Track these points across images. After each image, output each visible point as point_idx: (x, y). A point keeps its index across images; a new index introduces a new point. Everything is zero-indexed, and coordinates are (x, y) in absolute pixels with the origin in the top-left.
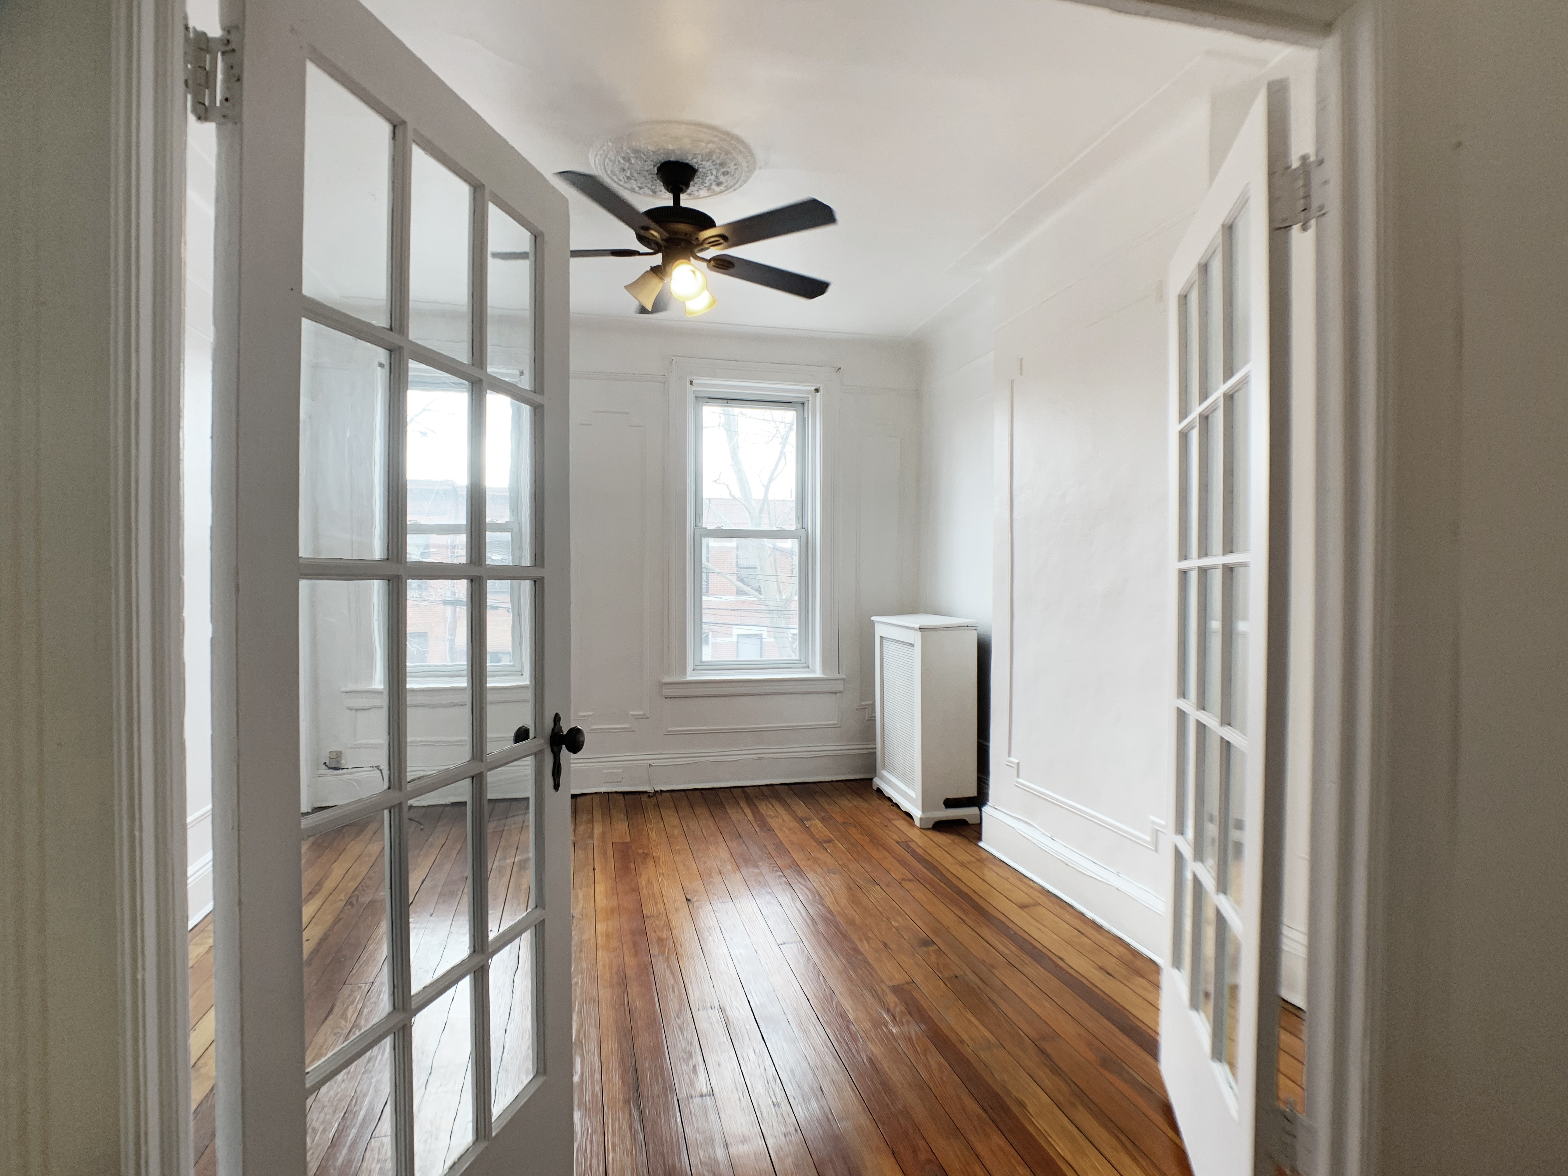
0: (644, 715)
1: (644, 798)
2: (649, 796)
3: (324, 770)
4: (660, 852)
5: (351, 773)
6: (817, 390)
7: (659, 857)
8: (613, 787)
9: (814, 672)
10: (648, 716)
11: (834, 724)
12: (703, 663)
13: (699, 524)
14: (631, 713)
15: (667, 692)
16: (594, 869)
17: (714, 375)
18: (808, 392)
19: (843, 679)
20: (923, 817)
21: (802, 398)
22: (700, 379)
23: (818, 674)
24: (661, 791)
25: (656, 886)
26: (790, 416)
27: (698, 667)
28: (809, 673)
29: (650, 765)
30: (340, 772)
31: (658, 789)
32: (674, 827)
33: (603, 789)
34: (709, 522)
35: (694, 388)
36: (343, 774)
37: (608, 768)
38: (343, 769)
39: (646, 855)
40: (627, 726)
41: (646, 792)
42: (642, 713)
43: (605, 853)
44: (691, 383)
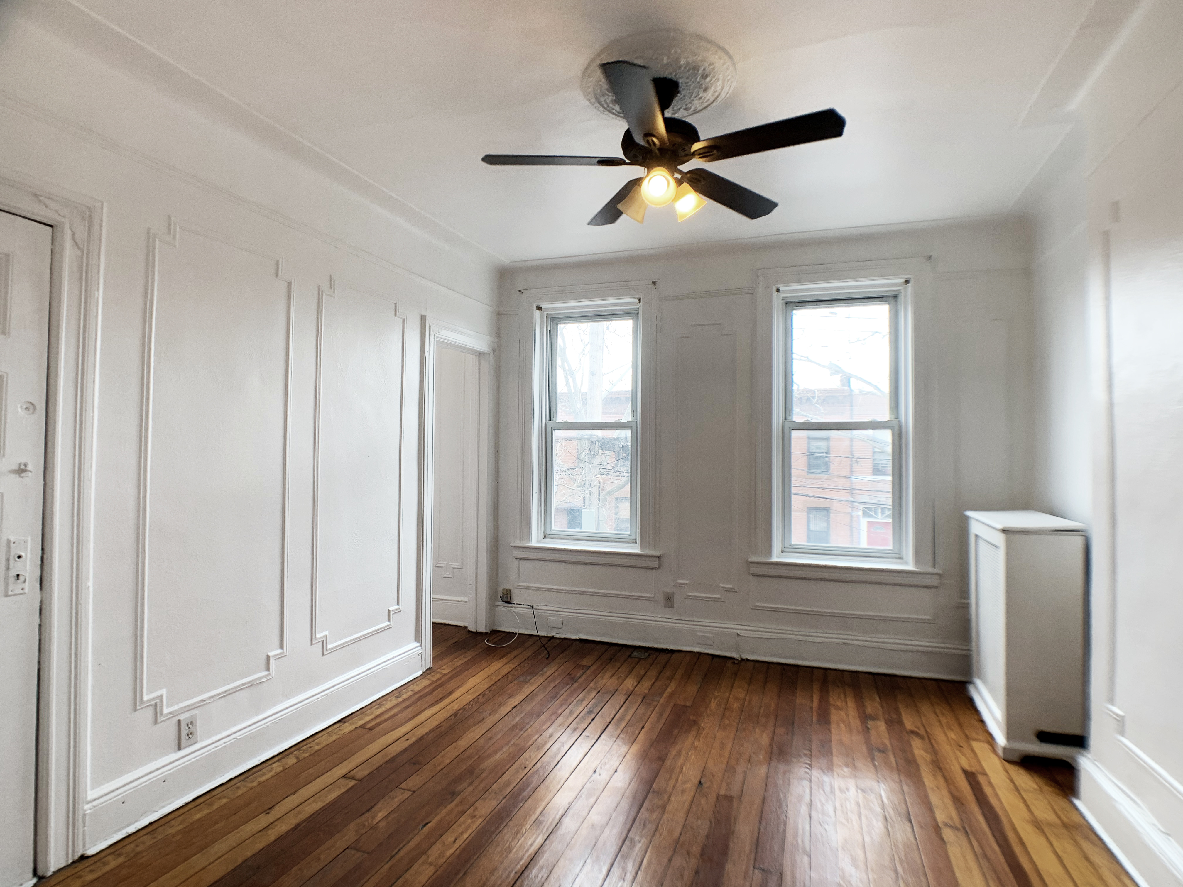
0: (733, 588)
1: (729, 664)
2: (734, 663)
3: (499, 603)
4: (707, 724)
5: (515, 607)
6: (907, 282)
7: (704, 729)
8: (705, 649)
9: (906, 563)
10: (736, 589)
11: (928, 620)
12: (791, 546)
13: (789, 418)
14: (722, 585)
15: (754, 570)
16: (643, 727)
17: (799, 281)
18: (899, 285)
19: (938, 574)
20: (1008, 747)
21: (895, 291)
22: (787, 286)
23: (910, 566)
24: (748, 660)
25: (681, 761)
26: (883, 310)
27: (787, 550)
28: (901, 563)
29: (738, 635)
30: (510, 605)
31: (745, 656)
32: (737, 699)
33: (696, 649)
34: (799, 416)
35: (782, 295)
36: (512, 607)
37: (701, 631)
38: (511, 603)
39: (695, 722)
40: (719, 596)
41: (733, 659)
42: (731, 586)
43: (661, 714)
44: (778, 290)
